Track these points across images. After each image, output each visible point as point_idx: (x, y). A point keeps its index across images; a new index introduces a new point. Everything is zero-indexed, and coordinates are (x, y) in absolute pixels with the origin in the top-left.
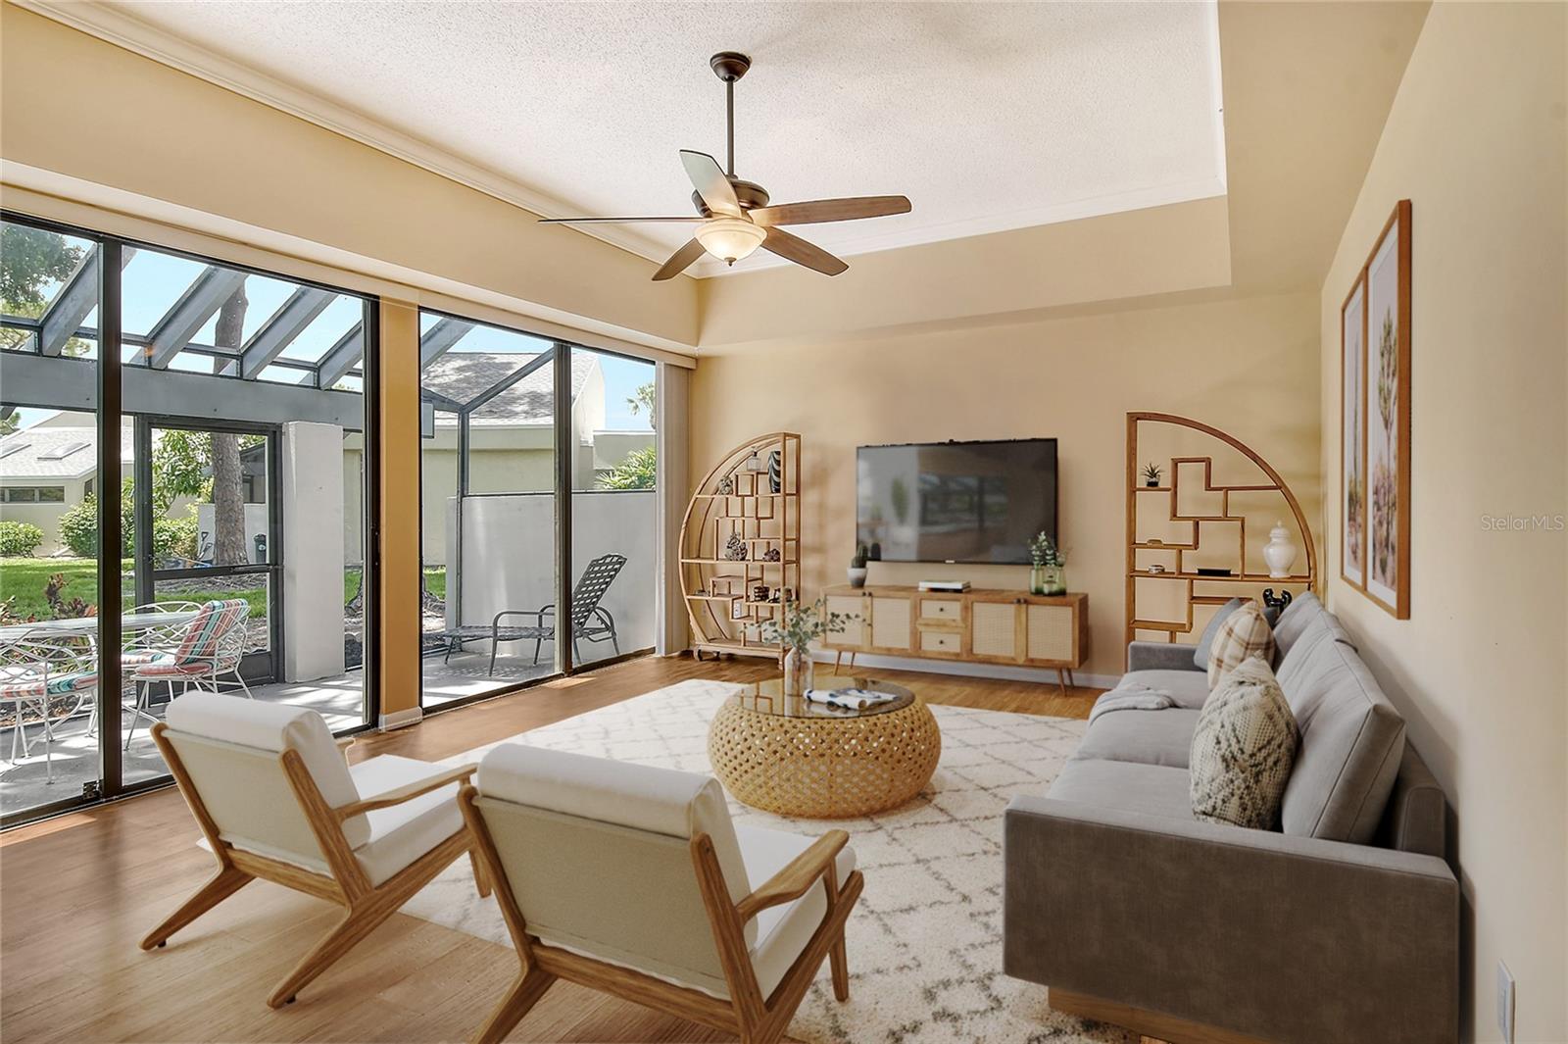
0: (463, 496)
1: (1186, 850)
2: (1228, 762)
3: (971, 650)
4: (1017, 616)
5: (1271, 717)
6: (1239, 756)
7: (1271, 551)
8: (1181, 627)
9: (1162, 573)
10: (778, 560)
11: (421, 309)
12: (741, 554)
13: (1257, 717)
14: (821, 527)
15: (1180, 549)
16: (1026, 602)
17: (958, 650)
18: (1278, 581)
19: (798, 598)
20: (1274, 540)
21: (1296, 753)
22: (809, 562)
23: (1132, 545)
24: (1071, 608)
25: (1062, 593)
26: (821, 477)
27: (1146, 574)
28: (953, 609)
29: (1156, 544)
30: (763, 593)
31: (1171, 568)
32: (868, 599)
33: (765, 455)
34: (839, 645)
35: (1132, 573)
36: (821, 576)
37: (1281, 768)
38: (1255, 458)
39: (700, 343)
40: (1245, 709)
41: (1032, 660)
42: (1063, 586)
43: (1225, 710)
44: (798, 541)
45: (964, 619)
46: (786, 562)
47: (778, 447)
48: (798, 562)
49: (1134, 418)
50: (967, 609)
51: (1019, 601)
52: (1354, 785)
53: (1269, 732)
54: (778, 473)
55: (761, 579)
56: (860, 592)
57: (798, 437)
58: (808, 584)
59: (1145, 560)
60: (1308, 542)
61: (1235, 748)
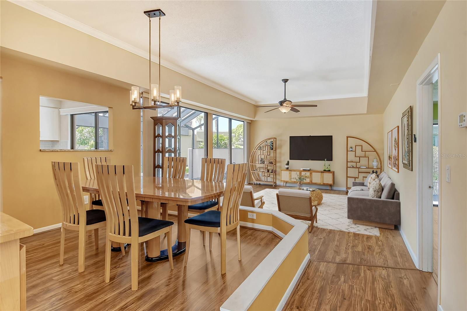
0: (193, 149)
1: (370, 200)
2: (375, 191)
3: (312, 181)
4: (321, 175)
5: (380, 185)
6: (376, 190)
7: (374, 163)
8: (357, 178)
9: (353, 167)
10: (273, 164)
11: (213, 114)
12: (263, 163)
13: (378, 185)
14: (280, 157)
15: (356, 162)
16: (323, 172)
17: (309, 182)
18: (375, 169)
19: (276, 172)
20: (374, 161)
21: (383, 190)
22: (278, 164)
23: (347, 162)
24: (332, 174)
25: (330, 171)
26: (281, 147)
27: (350, 167)
28: (308, 174)
29: (352, 162)
30: (268, 171)
31: (355, 166)
32: (290, 172)
33: (269, 141)
34: (284, 181)
35: (347, 167)
36: (280, 167)
37: (381, 192)
38: (371, 146)
39: (255, 118)
40: (377, 184)
41: (324, 184)
42: (330, 169)
43: (374, 185)
44: (276, 160)
45: (310, 176)
46: (274, 164)
47: (272, 140)
48: (276, 164)
49: (347, 137)
50: (311, 174)
51: (321, 172)
52: (389, 192)
53: (380, 187)
54: (272, 146)
55: (267, 168)
56: (288, 170)
57: (276, 138)
58: (278, 169)
59: (350, 164)
60: (381, 161)
61: (375, 189)
